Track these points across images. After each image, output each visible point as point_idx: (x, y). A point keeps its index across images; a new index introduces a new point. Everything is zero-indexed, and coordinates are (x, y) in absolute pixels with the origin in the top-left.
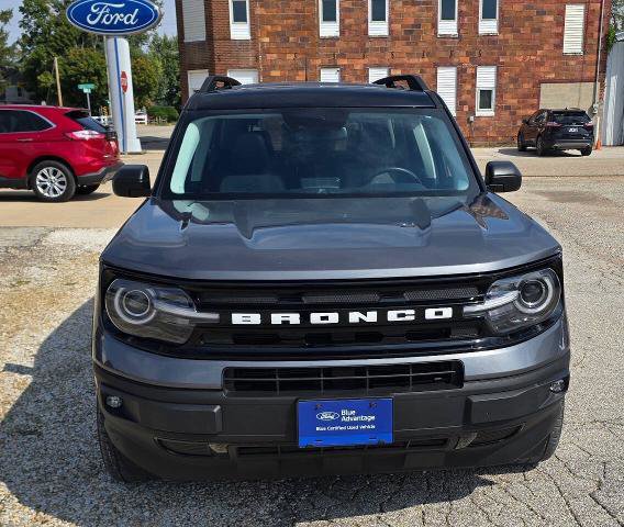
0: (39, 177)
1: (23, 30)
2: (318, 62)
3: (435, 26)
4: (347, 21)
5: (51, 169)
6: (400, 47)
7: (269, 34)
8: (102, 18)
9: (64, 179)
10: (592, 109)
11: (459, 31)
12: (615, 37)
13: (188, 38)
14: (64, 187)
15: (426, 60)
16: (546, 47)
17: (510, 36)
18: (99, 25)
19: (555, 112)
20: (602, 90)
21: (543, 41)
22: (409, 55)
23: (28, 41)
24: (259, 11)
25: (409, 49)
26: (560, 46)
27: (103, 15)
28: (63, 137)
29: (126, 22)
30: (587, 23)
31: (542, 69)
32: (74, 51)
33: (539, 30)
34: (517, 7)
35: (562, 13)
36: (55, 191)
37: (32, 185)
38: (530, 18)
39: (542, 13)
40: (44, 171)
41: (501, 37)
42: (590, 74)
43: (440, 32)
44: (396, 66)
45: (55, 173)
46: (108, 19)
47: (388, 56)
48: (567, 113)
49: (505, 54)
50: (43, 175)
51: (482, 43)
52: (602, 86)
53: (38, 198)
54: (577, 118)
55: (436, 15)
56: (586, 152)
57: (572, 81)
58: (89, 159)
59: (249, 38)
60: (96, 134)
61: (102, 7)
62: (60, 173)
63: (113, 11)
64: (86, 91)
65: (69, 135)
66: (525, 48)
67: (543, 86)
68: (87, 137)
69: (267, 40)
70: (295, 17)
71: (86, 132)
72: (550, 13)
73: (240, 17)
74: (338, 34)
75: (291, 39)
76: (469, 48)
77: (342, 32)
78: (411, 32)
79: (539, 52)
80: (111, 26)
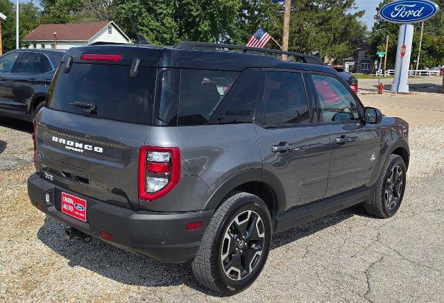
1: (375, 21)
8: (400, 13)
18: (398, 18)
23: (377, 26)
27: (401, 11)
29: (414, 16)
61: (401, 7)
63: (408, 9)
64: (380, 55)
80: (405, 18)
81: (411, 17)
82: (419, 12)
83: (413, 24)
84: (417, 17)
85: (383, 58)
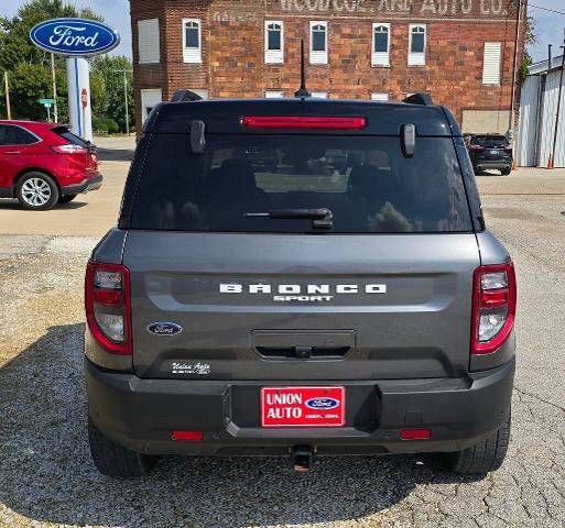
0: (25, 186)
2: (263, 85)
3: (369, 57)
4: (290, 50)
5: (36, 180)
6: (339, 74)
7: (219, 60)
8: (63, 40)
9: (48, 189)
10: (508, 133)
11: (390, 61)
12: (527, 72)
13: (143, 60)
14: (48, 197)
15: (361, 86)
16: (467, 78)
17: (435, 68)
18: (61, 46)
19: (478, 136)
20: (517, 118)
21: (465, 73)
22: (346, 81)
24: (210, 38)
25: (346, 76)
26: (480, 78)
27: (65, 37)
28: (49, 150)
29: (86, 45)
30: (504, 58)
31: (464, 98)
32: (23, 67)
33: (462, 64)
34: (443, 43)
35: (482, 49)
36: (39, 200)
37: (16, 193)
38: (454, 53)
39: (464, 49)
40: (30, 181)
41: (428, 68)
42: (506, 103)
43: (374, 62)
44: (334, 91)
45: (40, 184)
46: (69, 41)
47: (327, 81)
48: (488, 137)
49: (431, 84)
50: (28, 185)
51: (411, 73)
52: (517, 114)
53: (22, 206)
54: (497, 142)
55: (370, 47)
56: (505, 172)
57: (491, 109)
58: (72, 171)
59: (200, 61)
60: (79, 149)
61: (63, 30)
62: (44, 183)
63: (75, 34)
64: (46, 105)
65: (55, 149)
66: (449, 79)
67: (465, 112)
68: (71, 151)
69: (217, 64)
70: (243, 45)
71: (71, 146)
72: (471, 49)
73: (192, 43)
74: (282, 61)
75: (239, 64)
76: (399, 77)
77: (286, 60)
78: (348, 61)
79: (462, 83)
80: (73, 48)
81: (82, 46)
82: (93, 40)
83: (86, 57)
84: (90, 47)
85: (52, 108)
